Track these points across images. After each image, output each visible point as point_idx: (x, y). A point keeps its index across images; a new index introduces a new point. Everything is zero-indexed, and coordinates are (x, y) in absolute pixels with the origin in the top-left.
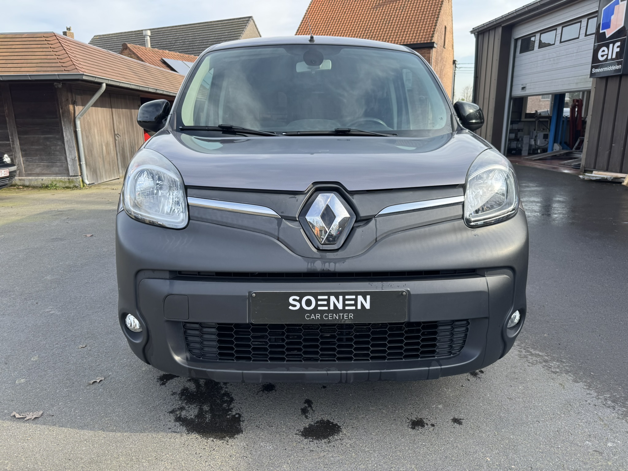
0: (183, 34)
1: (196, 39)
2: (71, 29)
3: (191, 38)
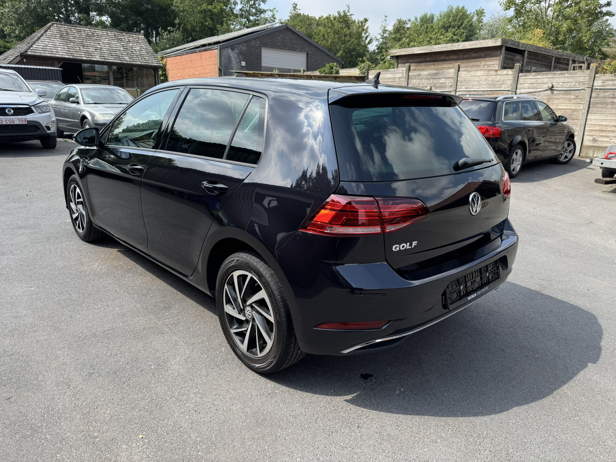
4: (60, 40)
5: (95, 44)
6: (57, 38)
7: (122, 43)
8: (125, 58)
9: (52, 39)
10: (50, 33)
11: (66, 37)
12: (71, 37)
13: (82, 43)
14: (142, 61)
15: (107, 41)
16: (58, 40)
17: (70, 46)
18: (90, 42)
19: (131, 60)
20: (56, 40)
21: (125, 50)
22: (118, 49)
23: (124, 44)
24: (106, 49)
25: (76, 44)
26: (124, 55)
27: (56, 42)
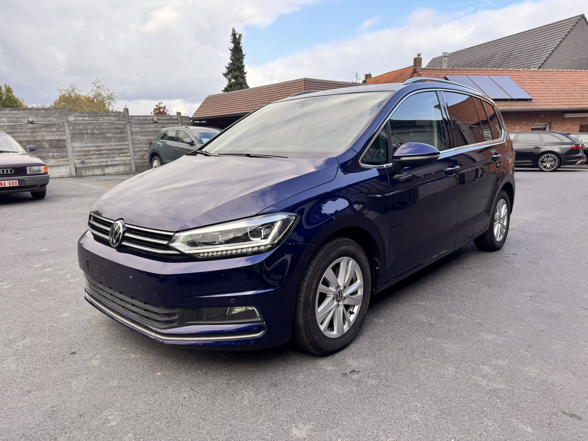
0: (505, 45)
1: (516, 49)
2: (421, 55)
3: (511, 48)
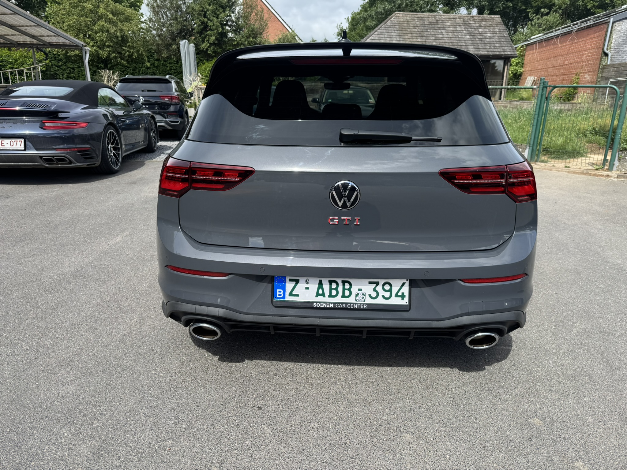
4: (398, 32)
5: (436, 33)
6: (395, 29)
7: (470, 30)
8: (469, 47)
9: (390, 31)
10: (389, 24)
11: (406, 27)
12: (411, 27)
13: (422, 33)
14: (490, 50)
15: (451, 29)
16: (396, 32)
17: (407, 37)
18: (431, 30)
19: (476, 50)
20: (393, 31)
21: (471, 37)
22: (463, 37)
23: (473, 30)
24: (448, 39)
25: (415, 35)
26: (468, 44)
27: (393, 34)
